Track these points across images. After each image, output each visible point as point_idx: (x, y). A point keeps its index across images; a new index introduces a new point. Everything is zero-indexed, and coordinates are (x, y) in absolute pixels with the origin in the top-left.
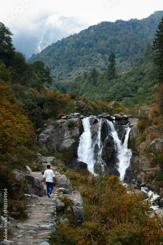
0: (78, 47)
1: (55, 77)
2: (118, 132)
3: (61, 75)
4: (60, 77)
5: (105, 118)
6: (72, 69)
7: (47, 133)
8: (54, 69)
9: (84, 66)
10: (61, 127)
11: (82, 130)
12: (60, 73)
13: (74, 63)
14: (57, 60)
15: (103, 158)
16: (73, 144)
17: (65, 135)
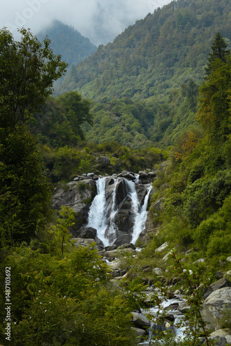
0: (183, 28)
1: (141, 91)
2: (138, 193)
3: (151, 85)
4: (151, 91)
5: (125, 177)
6: (172, 72)
7: (56, 199)
8: (138, 74)
9: (195, 65)
10: (71, 190)
11: (95, 192)
12: (149, 82)
13: (176, 60)
14: (144, 55)
15: (115, 223)
16: (83, 209)
17: (76, 199)
